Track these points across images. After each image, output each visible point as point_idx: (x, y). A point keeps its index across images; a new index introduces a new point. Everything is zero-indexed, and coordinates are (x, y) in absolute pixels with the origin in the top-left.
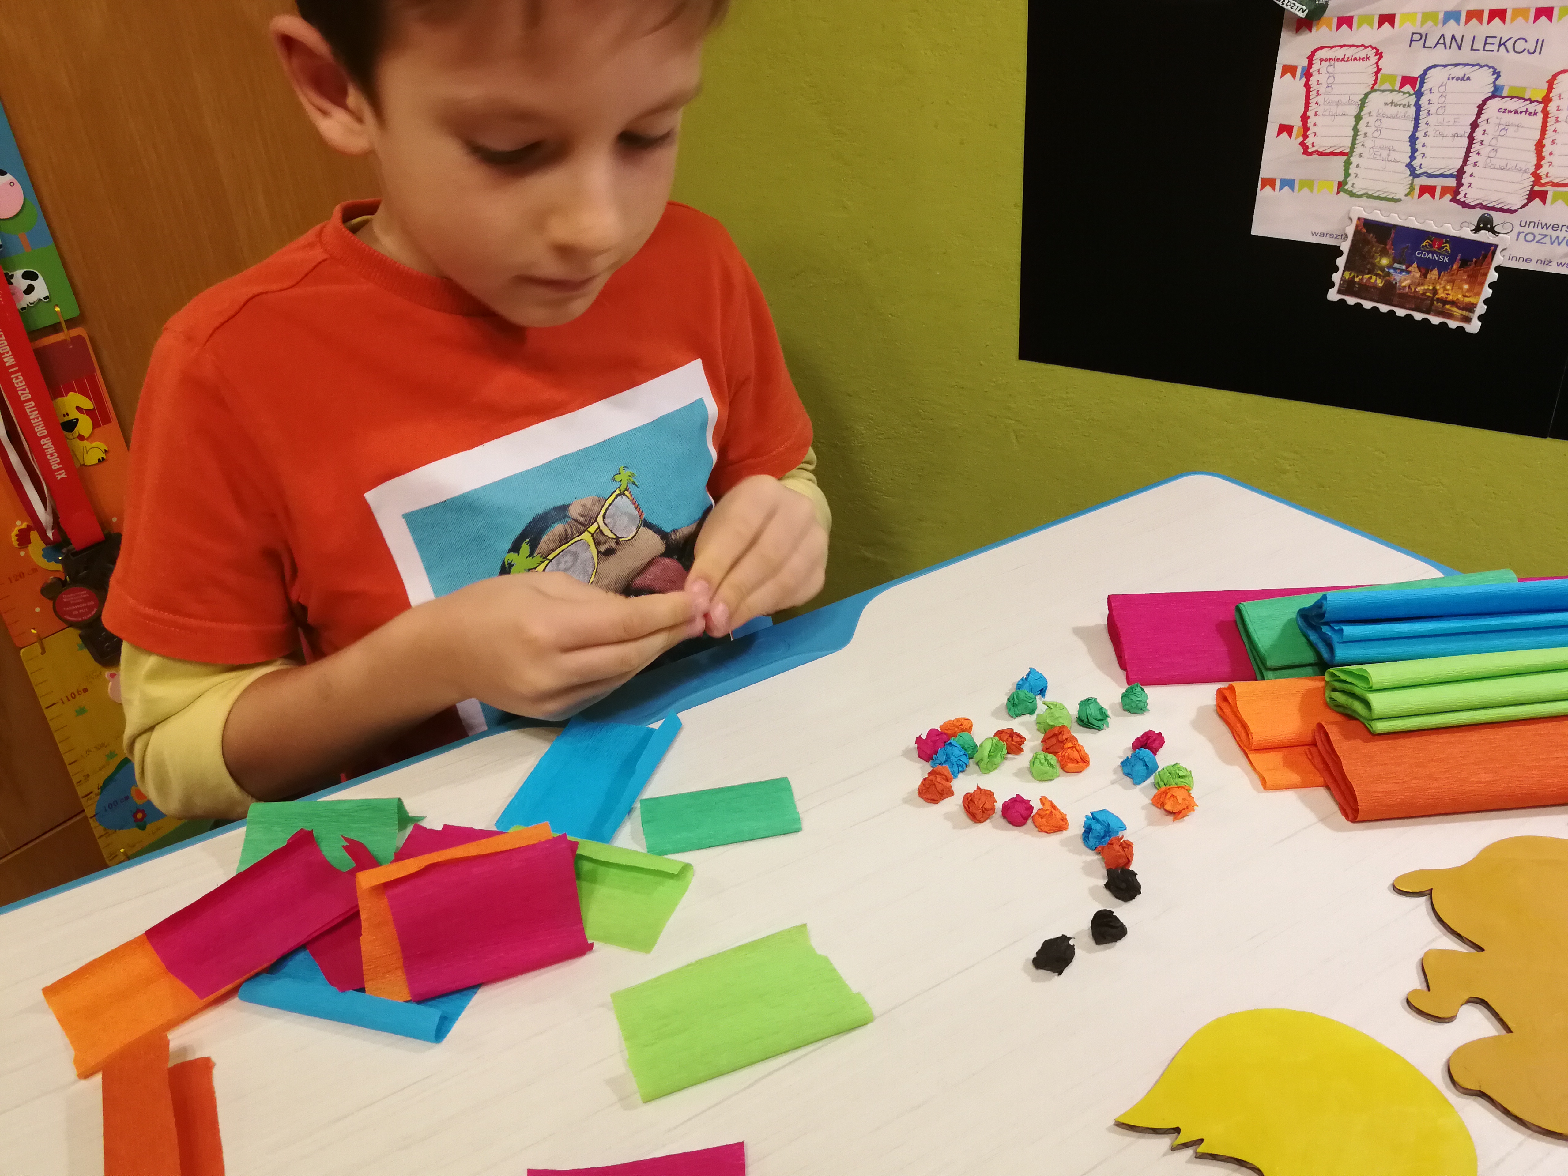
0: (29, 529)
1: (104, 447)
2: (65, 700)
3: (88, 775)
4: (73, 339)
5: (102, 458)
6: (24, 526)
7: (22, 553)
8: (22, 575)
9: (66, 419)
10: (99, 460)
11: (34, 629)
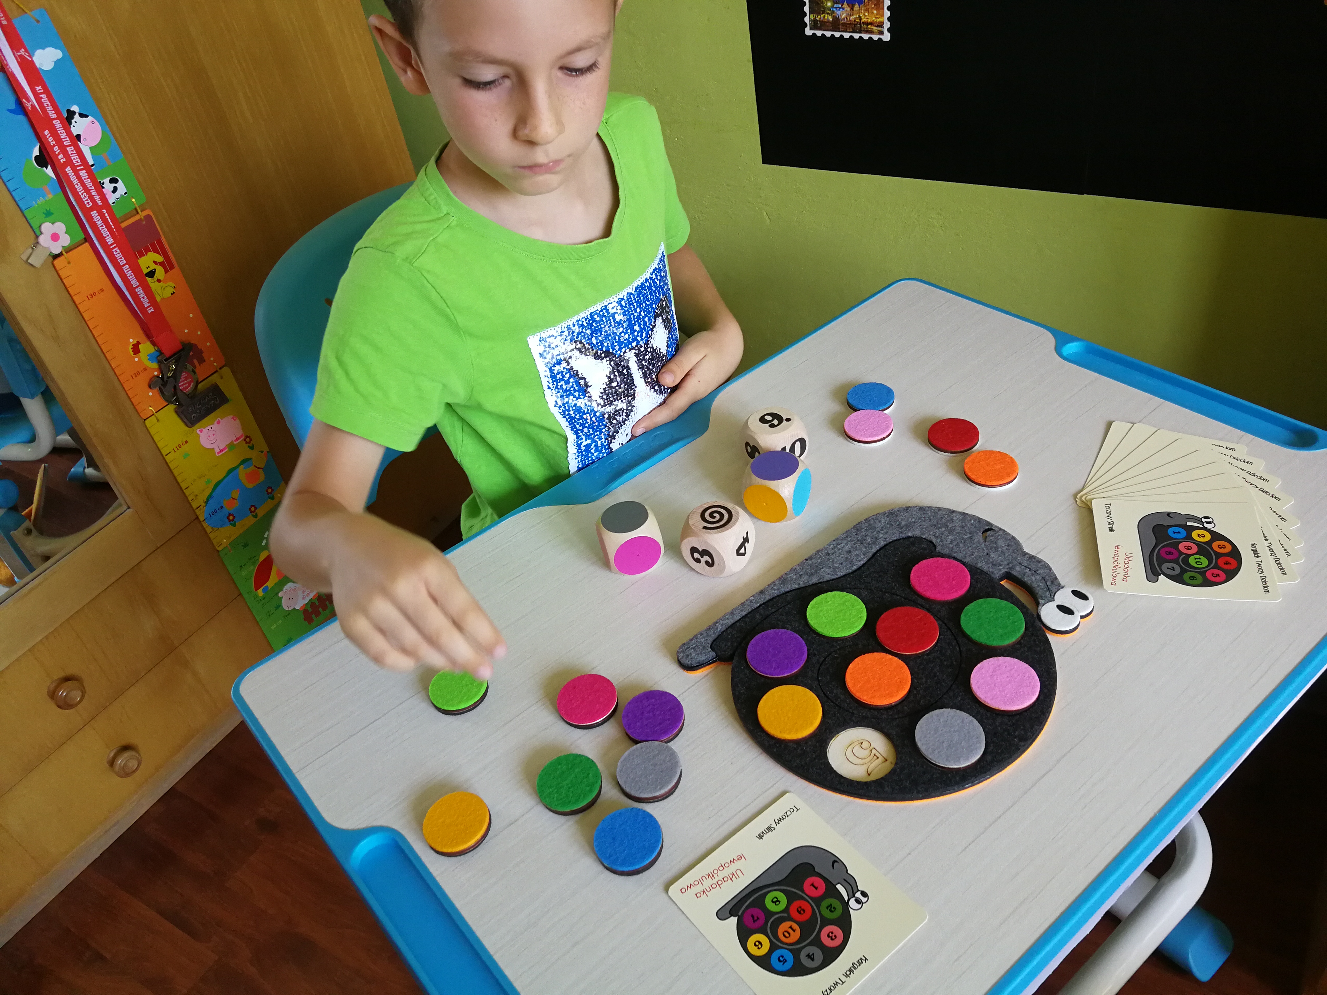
0: (138, 343)
1: (173, 285)
2: (176, 449)
3: (197, 495)
4: (145, 217)
5: (174, 292)
6: (135, 342)
7: (136, 359)
8: (138, 373)
9: (149, 270)
10: (172, 294)
11: (150, 406)
